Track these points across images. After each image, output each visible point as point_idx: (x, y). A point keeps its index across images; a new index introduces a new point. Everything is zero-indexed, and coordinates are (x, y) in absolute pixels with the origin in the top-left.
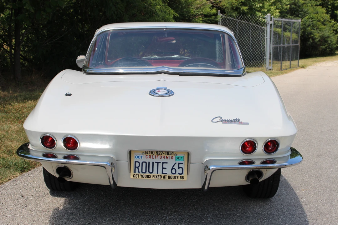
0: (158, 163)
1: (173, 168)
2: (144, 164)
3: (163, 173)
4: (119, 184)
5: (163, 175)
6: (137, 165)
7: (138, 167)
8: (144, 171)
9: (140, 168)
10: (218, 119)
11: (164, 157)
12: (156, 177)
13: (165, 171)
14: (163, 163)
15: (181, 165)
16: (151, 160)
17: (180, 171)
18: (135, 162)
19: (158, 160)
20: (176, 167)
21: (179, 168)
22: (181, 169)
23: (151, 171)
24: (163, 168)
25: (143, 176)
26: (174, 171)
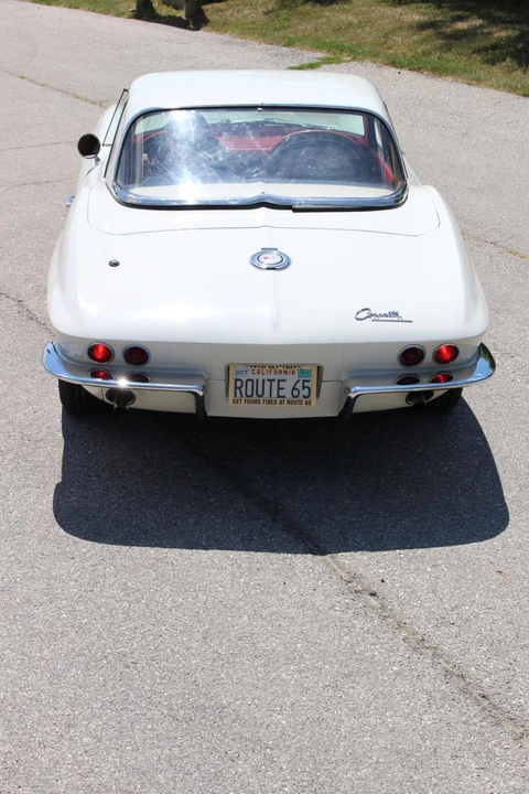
0: (271, 381)
1: (294, 389)
2: (250, 383)
3: (279, 396)
4: (210, 413)
5: (278, 400)
6: (239, 384)
7: (240, 388)
8: (249, 393)
9: (243, 390)
10: (365, 314)
11: (280, 372)
12: (269, 402)
13: (281, 393)
14: (279, 381)
15: (306, 384)
16: (260, 377)
17: (306, 392)
18: (236, 380)
19: (272, 376)
20: (299, 386)
21: (304, 388)
22: (306, 390)
23: (260, 393)
24: (279, 389)
25: (249, 402)
26: (295, 393)
